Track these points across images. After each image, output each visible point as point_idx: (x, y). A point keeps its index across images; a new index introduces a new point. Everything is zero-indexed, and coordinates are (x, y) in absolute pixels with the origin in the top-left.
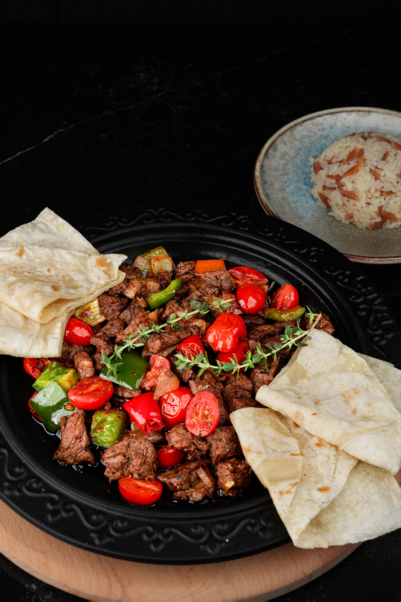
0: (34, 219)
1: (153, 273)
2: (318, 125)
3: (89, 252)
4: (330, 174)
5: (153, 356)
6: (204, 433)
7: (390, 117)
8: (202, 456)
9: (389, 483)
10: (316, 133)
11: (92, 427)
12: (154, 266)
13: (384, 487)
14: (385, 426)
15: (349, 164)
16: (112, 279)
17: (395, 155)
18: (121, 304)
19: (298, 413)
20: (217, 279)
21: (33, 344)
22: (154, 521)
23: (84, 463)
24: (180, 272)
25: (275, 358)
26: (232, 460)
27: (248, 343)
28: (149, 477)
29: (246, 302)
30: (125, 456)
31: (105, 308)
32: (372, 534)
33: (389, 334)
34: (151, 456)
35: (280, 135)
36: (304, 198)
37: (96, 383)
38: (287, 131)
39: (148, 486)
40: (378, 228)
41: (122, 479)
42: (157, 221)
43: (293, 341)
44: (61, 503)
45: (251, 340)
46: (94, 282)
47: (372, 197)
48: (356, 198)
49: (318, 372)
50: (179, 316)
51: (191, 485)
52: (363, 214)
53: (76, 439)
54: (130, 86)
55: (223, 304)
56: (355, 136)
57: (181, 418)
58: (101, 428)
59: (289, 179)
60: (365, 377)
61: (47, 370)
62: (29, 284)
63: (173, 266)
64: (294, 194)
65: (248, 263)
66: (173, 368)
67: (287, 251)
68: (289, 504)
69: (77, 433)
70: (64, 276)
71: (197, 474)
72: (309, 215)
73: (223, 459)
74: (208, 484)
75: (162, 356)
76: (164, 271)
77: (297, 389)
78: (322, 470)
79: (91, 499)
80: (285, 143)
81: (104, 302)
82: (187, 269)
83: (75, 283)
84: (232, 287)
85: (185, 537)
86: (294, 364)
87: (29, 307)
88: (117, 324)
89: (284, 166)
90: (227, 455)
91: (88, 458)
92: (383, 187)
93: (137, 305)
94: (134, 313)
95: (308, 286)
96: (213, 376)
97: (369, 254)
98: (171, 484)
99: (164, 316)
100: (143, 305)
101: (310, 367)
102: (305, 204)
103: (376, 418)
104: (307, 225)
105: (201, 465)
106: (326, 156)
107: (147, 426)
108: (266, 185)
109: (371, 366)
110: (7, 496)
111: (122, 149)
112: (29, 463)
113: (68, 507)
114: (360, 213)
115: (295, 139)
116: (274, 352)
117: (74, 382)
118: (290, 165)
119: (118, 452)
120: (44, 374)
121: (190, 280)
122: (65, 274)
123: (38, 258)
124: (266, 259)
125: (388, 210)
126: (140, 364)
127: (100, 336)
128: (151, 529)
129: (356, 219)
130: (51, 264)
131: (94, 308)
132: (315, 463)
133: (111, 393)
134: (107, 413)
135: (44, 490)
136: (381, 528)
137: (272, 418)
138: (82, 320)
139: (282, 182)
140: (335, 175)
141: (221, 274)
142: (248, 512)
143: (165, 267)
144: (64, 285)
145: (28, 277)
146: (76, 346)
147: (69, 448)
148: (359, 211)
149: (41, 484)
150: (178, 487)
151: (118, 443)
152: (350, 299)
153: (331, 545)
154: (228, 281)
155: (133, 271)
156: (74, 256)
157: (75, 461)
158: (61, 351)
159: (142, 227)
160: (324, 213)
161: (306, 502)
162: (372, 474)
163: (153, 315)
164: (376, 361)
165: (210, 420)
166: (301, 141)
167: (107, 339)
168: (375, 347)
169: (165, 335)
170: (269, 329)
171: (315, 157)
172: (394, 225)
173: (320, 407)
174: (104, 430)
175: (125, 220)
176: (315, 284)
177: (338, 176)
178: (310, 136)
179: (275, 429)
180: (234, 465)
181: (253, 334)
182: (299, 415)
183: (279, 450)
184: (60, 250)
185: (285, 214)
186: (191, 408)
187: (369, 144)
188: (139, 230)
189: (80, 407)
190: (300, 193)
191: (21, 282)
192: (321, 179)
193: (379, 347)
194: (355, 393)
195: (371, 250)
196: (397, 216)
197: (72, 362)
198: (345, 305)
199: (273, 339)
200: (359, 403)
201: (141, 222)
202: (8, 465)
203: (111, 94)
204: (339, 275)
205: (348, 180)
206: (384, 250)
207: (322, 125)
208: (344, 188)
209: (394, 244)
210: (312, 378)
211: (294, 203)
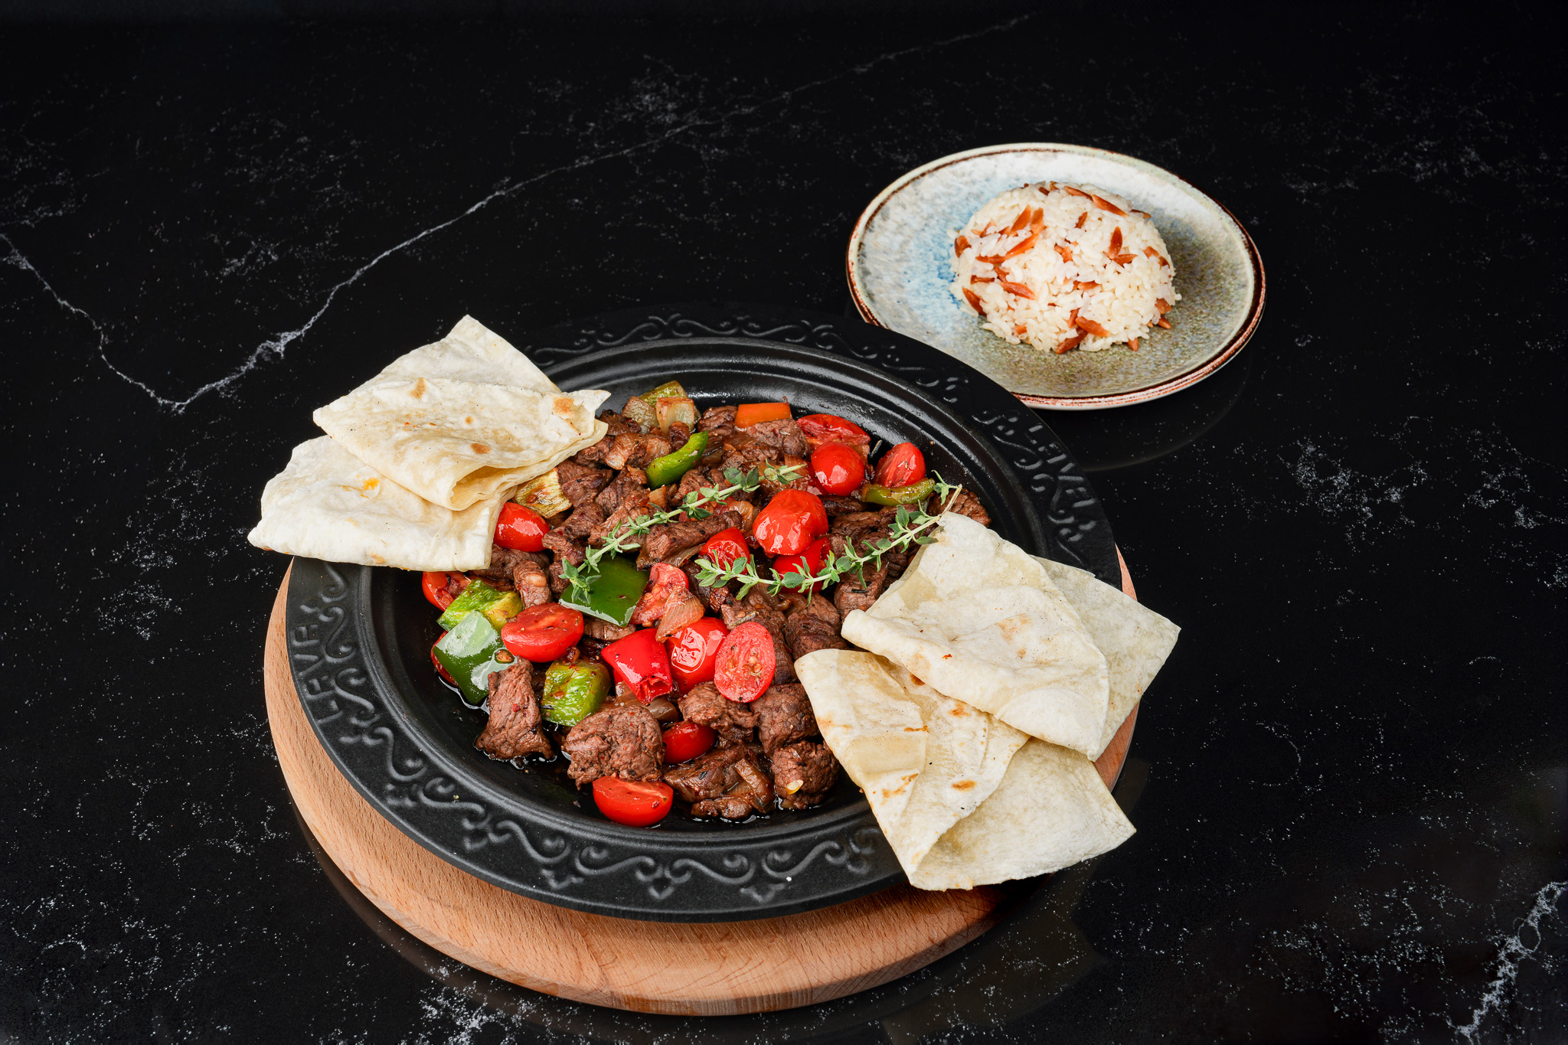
0: (444, 334)
1: (660, 427)
2: (963, 175)
3: (542, 389)
4: (983, 255)
5: (656, 565)
6: (748, 696)
7: (1091, 159)
8: (745, 739)
9: (1085, 778)
10: (959, 189)
11: (545, 690)
12: (662, 415)
13: (1075, 784)
14: (1075, 675)
15: (1017, 235)
16: (584, 435)
17: (1100, 219)
18: (598, 478)
19: (918, 657)
20: (776, 435)
21: (438, 545)
22: (656, 847)
23: (533, 754)
24: (709, 426)
25: (879, 566)
26: (800, 745)
27: (831, 541)
28: (648, 776)
29: (828, 474)
30: (604, 738)
31: (570, 484)
32: (1053, 863)
33: (1086, 522)
34: (652, 737)
35: (894, 192)
36: (937, 300)
37: (552, 615)
38: (907, 184)
39: (647, 791)
40: (1071, 350)
41: (600, 780)
42: (667, 335)
43: (911, 534)
44: (488, 819)
45: (836, 535)
46: (550, 440)
47: (1059, 292)
48: (1029, 294)
49: (957, 588)
50: (704, 494)
51: (726, 789)
52: (1044, 325)
53: (516, 711)
54: (625, 116)
55: (785, 473)
56: (1027, 188)
57: (706, 674)
58: (561, 693)
59: (910, 268)
60: (1042, 593)
61: (465, 594)
62: (432, 442)
63: (696, 416)
64: (919, 294)
65: (834, 407)
66: (692, 586)
67: (901, 384)
68: (900, 812)
69: (518, 701)
70: (497, 430)
71: (736, 770)
72: (947, 329)
73: (785, 743)
74: (756, 789)
75: (673, 566)
76: (680, 423)
77: (918, 618)
78: (961, 755)
79: (542, 812)
80: (904, 207)
81: (569, 474)
82: (722, 420)
83: (515, 442)
84: (803, 449)
85: (713, 874)
86: (915, 575)
87: (431, 481)
88: (591, 512)
89: (901, 246)
90: (791, 735)
91: (539, 745)
92: (1078, 275)
93: (628, 479)
94: (622, 493)
95: (942, 446)
96: (766, 600)
97: (1053, 392)
98: (688, 787)
99: (677, 497)
100: (640, 480)
101: (942, 581)
102: (940, 311)
103: (1060, 663)
105: (743, 754)
106: (976, 224)
107: (645, 686)
108: (869, 278)
109: (1054, 576)
110: (391, 808)
111: (609, 224)
112: (432, 752)
113: (500, 825)
114: (1039, 323)
115: (922, 199)
116: (876, 553)
117: (512, 614)
118: (912, 243)
119: (590, 731)
120: (459, 601)
121: (726, 439)
122: (499, 427)
123: (450, 400)
124: (865, 400)
125: (1088, 317)
126: (634, 580)
127: (560, 533)
128: (650, 861)
129: (1031, 334)
130: (473, 410)
131: (550, 486)
132: (949, 743)
133: (580, 631)
134: (574, 665)
135: (457, 797)
136: (1068, 851)
137: (873, 669)
138: (528, 508)
139: (898, 272)
140: (992, 255)
141: (783, 426)
142: (827, 831)
143: (682, 417)
144: (497, 445)
145: (431, 432)
146: (517, 552)
147: (504, 727)
148: (1036, 319)
149: (451, 787)
150: (701, 793)
151: (592, 715)
152: (1018, 464)
153: (979, 883)
154: (796, 438)
155: (622, 422)
156: (515, 396)
157: (515, 751)
158: (489, 558)
159: (638, 347)
160: (975, 325)
161: (930, 808)
162: (1053, 761)
163: (656, 495)
164: (1063, 569)
165: (758, 672)
166: (932, 202)
167: (572, 537)
168: (1062, 546)
169: (677, 527)
170: (869, 518)
171: (958, 230)
172: (1101, 343)
173: (959, 646)
174: (567, 696)
175: (610, 335)
176: (955, 441)
177: (997, 256)
178: (950, 195)
179: (878, 687)
180: (804, 752)
181: (840, 526)
182: (920, 660)
183: (883, 722)
184: (489, 386)
185: (903, 327)
186: (724, 653)
187: (1053, 201)
188: (634, 352)
189: (523, 654)
190: (931, 291)
191: (417, 439)
192: (968, 264)
193: (1071, 546)
194: (1024, 622)
195: (1059, 387)
196: (1106, 326)
197: (511, 582)
198: (1008, 473)
199: (877, 534)
200: (1030, 639)
201: (637, 339)
202: (393, 754)
203: (591, 130)
204: (997, 423)
205: (1016, 264)
206: (1083, 386)
207: (970, 174)
208: (1008, 277)
209: (1101, 376)
210: (947, 599)
211: (919, 309)
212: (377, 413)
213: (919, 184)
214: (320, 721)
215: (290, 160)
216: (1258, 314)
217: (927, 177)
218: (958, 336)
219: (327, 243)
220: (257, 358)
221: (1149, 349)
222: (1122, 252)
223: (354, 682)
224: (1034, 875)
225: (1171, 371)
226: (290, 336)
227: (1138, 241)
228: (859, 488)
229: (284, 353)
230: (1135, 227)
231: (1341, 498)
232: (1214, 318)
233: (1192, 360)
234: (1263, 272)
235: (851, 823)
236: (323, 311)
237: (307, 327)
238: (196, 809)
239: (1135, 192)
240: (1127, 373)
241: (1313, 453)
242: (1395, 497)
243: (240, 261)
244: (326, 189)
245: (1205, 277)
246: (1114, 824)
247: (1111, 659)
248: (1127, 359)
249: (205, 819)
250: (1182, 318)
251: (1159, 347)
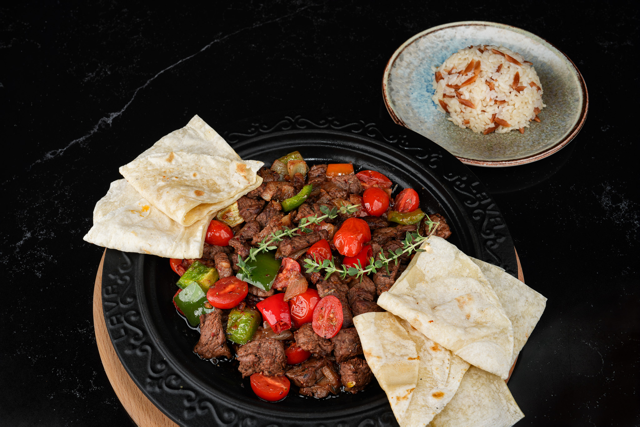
0: (185, 125)
1: (289, 176)
2: (440, 37)
3: (232, 157)
4: (450, 84)
5: (285, 258)
6: (329, 336)
7: (503, 30)
8: (327, 355)
9: (499, 386)
10: (438, 44)
11: (228, 325)
12: (290, 170)
13: (494, 390)
14: (496, 333)
15: (467, 75)
16: (251, 183)
17: (509, 67)
18: (257, 208)
19: (416, 320)
20: (346, 183)
21: (176, 246)
22: (280, 421)
23: (221, 357)
24: (313, 175)
25: (396, 263)
26: (354, 360)
27: (372, 246)
28: (278, 373)
29: (372, 204)
30: (256, 356)
31: (244, 211)
33: (500, 238)
34: (280, 356)
35: (406, 47)
36: (426, 104)
37: (233, 284)
38: (412, 42)
39: (277, 384)
40: (491, 133)
41: (254, 376)
42: (294, 128)
43: (413, 247)
44: (197, 400)
45: (375, 243)
46: (235, 186)
47: (487, 105)
48: (472, 106)
49: (435, 276)
50: (309, 221)
51: (317, 381)
52: (478, 121)
53: (213, 336)
55: (350, 209)
56: (472, 49)
57: (309, 319)
58: (236, 326)
59: (413, 87)
60: (479, 283)
61: (190, 269)
62: (176, 189)
63: (307, 169)
64: (417, 100)
65: (375, 166)
66: (303, 270)
67: (410, 158)
68: (405, 410)
69: (214, 331)
70: (208, 180)
71: (322, 371)
72: (431, 120)
73: (346, 359)
74: (332, 382)
75: (293, 259)
76: (299, 174)
77: (415, 293)
78: (437, 375)
79: (224, 398)
80: (411, 54)
81: (244, 204)
82: (320, 172)
83: (217, 187)
84: (359, 190)
86: (413, 268)
87: (174, 211)
88: (253, 226)
89: (409, 75)
90: (350, 354)
91: (224, 352)
92: (497, 97)
93: (272, 208)
94: (269, 215)
95: (428, 190)
96: (339, 279)
97: (483, 158)
98: (298, 380)
99: (296, 219)
100: (278, 208)
101: (428, 272)
102: (427, 110)
103: (488, 325)
104: (429, 129)
105: (326, 363)
106: (446, 66)
107: (278, 326)
108: (393, 92)
109: (484, 270)
110: (149, 392)
111: (268, 58)
112: (170, 361)
113: (202, 404)
115: (419, 50)
116: (395, 257)
117: (213, 281)
118: (414, 73)
119: (249, 352)
120: (187, 274)
121: (322, 184)
122: (210, 178)
123: (186, 163)
124: (390, 164)
125: (501, 117)
126: (273, 265)
127: (238, 239)
129: (472, 124)
130: (197, 170)
131: (234, 211)
132: (430, 367)
133: (246, 293)
134: (243, 312)
135: (182, 387)
137: (392, 322)
138: (223, 222)
139: (407, 89)
140: (454, 85)
141: (349, 178)
142: (367, 414)
143: (300, 170)
144: (208, 189)
145: (175, 182)
146: (216, 247)
147: (207, 344)
148: (475, 118)
149: (179, 381)
150: (304, 384)
151: (250, 342)
152: (466, 204)
154: (356, 185)
155: (270, 174)
156: (218, 161)
157: (213, 355)
158: (202, 252)
159: (280, 134)
160: (444, 118)
161: (421, 408)
162: (483, 377)
163: (286, 219)
164: (489, 266)
165: (334, 323)
166: (424, 51)
167: (244, 241)
168: (488, 251)
169: (296, 239)
170: (391, 232)
171: (437, 67)
172: (506, 130)
173: (437, 314)
174: (239, 328)
175: (266, 127)
176: (434, 188)
177: (457, 85)
178: (433, 47)
179: (395, 332)
180: (356, 365)
181: (377, 236)
183: (397, 354)
184: (205, 156)
185: (409, 119)
186: (317, 311)
187: (486, 57)
188: (278, 136)
189: (217, 306)
190: (423, 99)
191: (168, 186)
192: (442, 87)
193: (491, 251)
194: (470, 299)
195: (485, 153)
196: (509, 122)
197: (213, 261)
198: (461, 209)
199: (395, 242)
200: (473, 309)
201: (279, 129)
202: (151, 361)
203: (261, 8)
204: (456, 180)
205: (466, 90)
206: (497, 154)
207: (443, 37)
208: (462, 97)
209: (506, 148)
210: (430, 282)
211: (417, 109)
212: (150, 170)
213: (418, 42)
214: (115, 341)
215: (119, 21)
216: (585, 117)
217: (422, 38)
218: (436, 124)
219: (134, 65)
220: (99, 126)
221: (529, 133)
222: (519, 85)
223: (133, 319)
225: (541, 146)
226: (114, 115)
227: (527, 79)
228: (386, 212)
229: (112, 124)
230: (526, 71)
231: (624, 215)
232: (562, 117)
233: (551, 141)
234: (587, 94)
235: (380, 409)
236: (131, 102)
237: (123, 110)
238: (59, 372)
239: (523, 48)
240: (518, 146)
241: (609, 190)
243: (93, 74)
244: (135, 37)
245: (558, 94)
246: (513, 412)
247: (513, 319)
248: (518, 138)
249: (63, 378)
250: (546, 116)
251: (534, 133)
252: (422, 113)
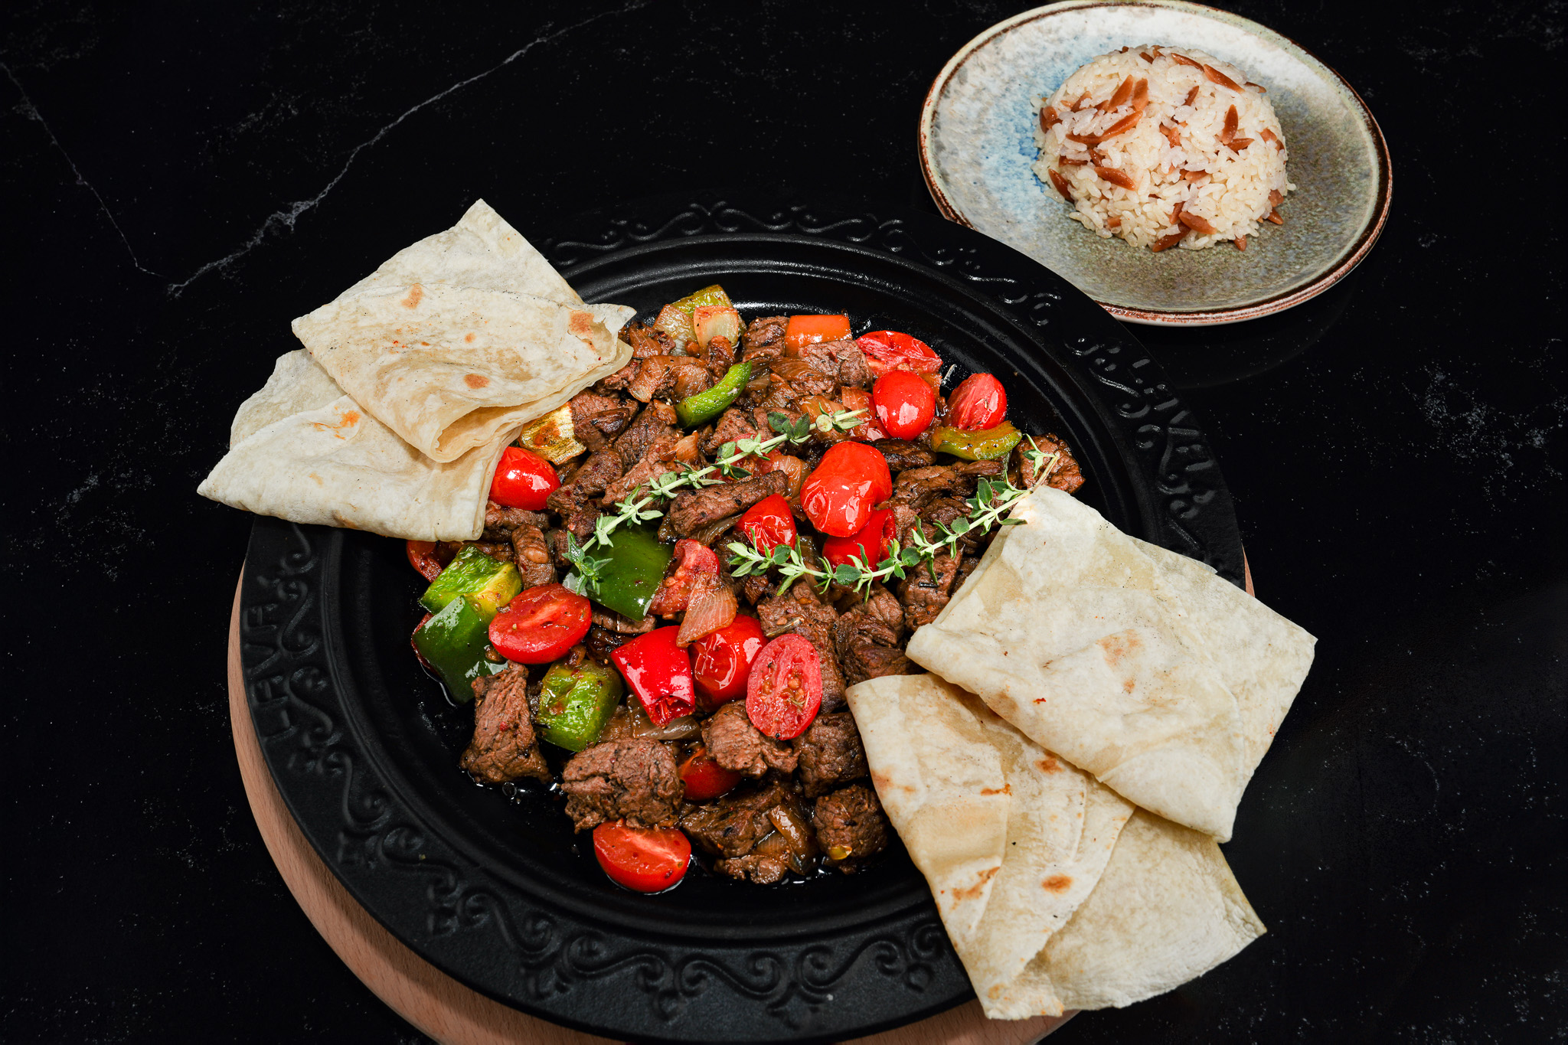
0: (453, 224)
1: (698, 343)
2: (1050, 31)
3: (559, 298)
4: (1076, 133)
5: (681, 541)
6: (787, 733)
7: (1194, 17)
9: (1204, 857)
10: (1044, 48)
11: (542, 702)
12: (701, 329)
13: (1193, 867)
14: (1200, 728)
15: (1116, 112)
16: (605, 360)
17: (1213, 95)
18: (617, 419)
19: (1002, 696)
20: (833, 359)
21: (418, 510)
23: (530, 780)
24: (754, 341)
25: (953, 553)
26: (849, 791)
27: (893, 512)
28: (662, 823)
29: (893, 411)
30: (608, 780)
31: (585, 426)
33: (1202, 493)
34: (668, 781)
35: (973, 51)
36: (1019, 181)
37: (554, 602)
38: (987, 41)
39: (659, 850)
40: (1170, 248)
41: (602, 829)
42: (710, 230)
43: (994, 513)
44: (460, 891)
45: (901, 505)
46: (565, 365)
47: (1163, 182)
48: (1128, 184)
49: (1048, 585)
50: (742, 449)
51: (756, 844)
52: (1142, 219)
53: (505, 730)
55: (842, 421)
56: (1127, 53)
57: (738, 691)
58: (561, 706)
59: (989, 142)
61: (453, 566)
62: (421, 371)
63: (740, 327)
64: (998, 173)
66: (726, 570)
67: (985, 301)
68: (975, 924)
69: (507, 718)
70: (502, 351)
71: (770, 818)
72: (1030, 217)
73: (831, 787)
74: (795, 843)
75: (702, 543)
76: (721, 339)
77: (1000, 628)
78: (1054, 833)
80: (983, 68)
81: (586, 410)
82: (770, 335)
83: (524, 367)
84: (864, 377)
86: (994, 565)
87: (415, 423)
88: (608, 462)
89: (979, 115)
90: (839, 777)
91: (534, 768)
92: (1186, 163)
93: (655, 420)
94: (646, 436)
95: (1028, 379)
96: (815, 592)
97: (1153, 305)
98: (710, 840)
99: (710, 446)
100: (671, 418)
101: (1031, 574)
102: (1022, 194)
103: (1180, 707)
104: (1026, 238)
105: (779, 798)
106: (1066, 93)
107: (663, 705)
108: (943, 154)
109: (1168, 571)
111: (658, 78)
112: (396, 791)
115: (1003, 59)
116: (951, 539)
117: (508, 596)
118: (991, 112)
119: (591, 770)
120: (445, 576)
121: (774, 362)
122: (505, 347)
123: (450, 310)
124: (938, 316)
125: (1194, 211)
126: (654, 557)
127: (568, 493)
129: (1126, 228)
130: (476, 326)
131: (562, 425)
132: (1038, 812)
133: (586, 624)
134: (577, 669)
135: (424, 857)
137: (943, 697)
138: (536, 452)
139: (975, 147)
140: (1086, 135)
141: (841, 348)
142: (880, 929)
143: (724, 330)
144: (500, 371)
145: (421, 355)
146: (518, 511)
147: (490, 748)
148: (1133, 211)
149: (417, 841)
150: (726, 851)
151: (594, 746)
152: (1120, 411)
153: (1071, 1008)
154: (856, 364)
155: (653, 338)
156: (527, 307)
157: (506, 776)
158: (482, 522)
159: (676, 243)
160: (1061, 213)
162: (1166, 834)
163: (686, 444)
164: (1177, 560)
165: (801, 701)
166: (1014, 63)
167: (583, 497)
168: (1174, 525)
169: (707, 494)
170: (940, 476)
171: (1044, 99)
172: (1204, 241)
173: (1054, 680)
174: (567, 711)
175: (644, 227)
176: (1043, 374)
177: (1092, 136)
178: (1034, 55)
179: (949, 724)
180: (853, 805)
181: (904, 488)
182: (1006, 699)
183: (956, 780)
184: (497, 293)
185: (980, 215)
186: (759, 671)
187: (1159, 71)
188: (671, 250)
189: (517, 657)
190: (1011, 171)
191: (404, 365)
193: (1183, 524)
194: (1133, 643)
195: (1157, 294)
196: (1213, 223)
197: (511, 545)
198: (1108, 424)
199: (951, 502)
200: (1141, 668)
201: (675, 234)
202: (350, 791)
204: (1095, 355)
205: (1114, 146)
206: (1185, 295)
207: (1057, 31)
208: (1104, 162)
209: (1205, 283)
210: (1035, 598)
211: (998, 192)
212: (363, 328)
213: (1001, 41)
214: (266, 739)
216: (1385, 212)
217: (1009, 33)
218: (1042, 227)
219: (352, 95)
220: (265, 233)
221: (1257, 249)
222: (1237, 136)
224: (1141, 999)
225: (1286, 280)
226: (302, 206)
227: (1255, 122)
228: (928, 427)
229: (295, 226)
230: (1251, 105)
231: (1476, 440)
232: (1331, 213)
233: (1309, 267)
234: (1389, 160)
235: (911, 919)
236: (340, 176)
237: (322, 196)
239: (1240, 57)
240: (1234, 279)
241: (1442, 382)
242: (1538, 441)
243: (257, 115)
244: (356, 32)
245: (1320, 162)
246: (1238, 919)
247: (1238, 691)
248: (1233, 260)
249: (157, 820)
250: (1295, 212)
251: (1269, 248)
252: (1009, 202)
